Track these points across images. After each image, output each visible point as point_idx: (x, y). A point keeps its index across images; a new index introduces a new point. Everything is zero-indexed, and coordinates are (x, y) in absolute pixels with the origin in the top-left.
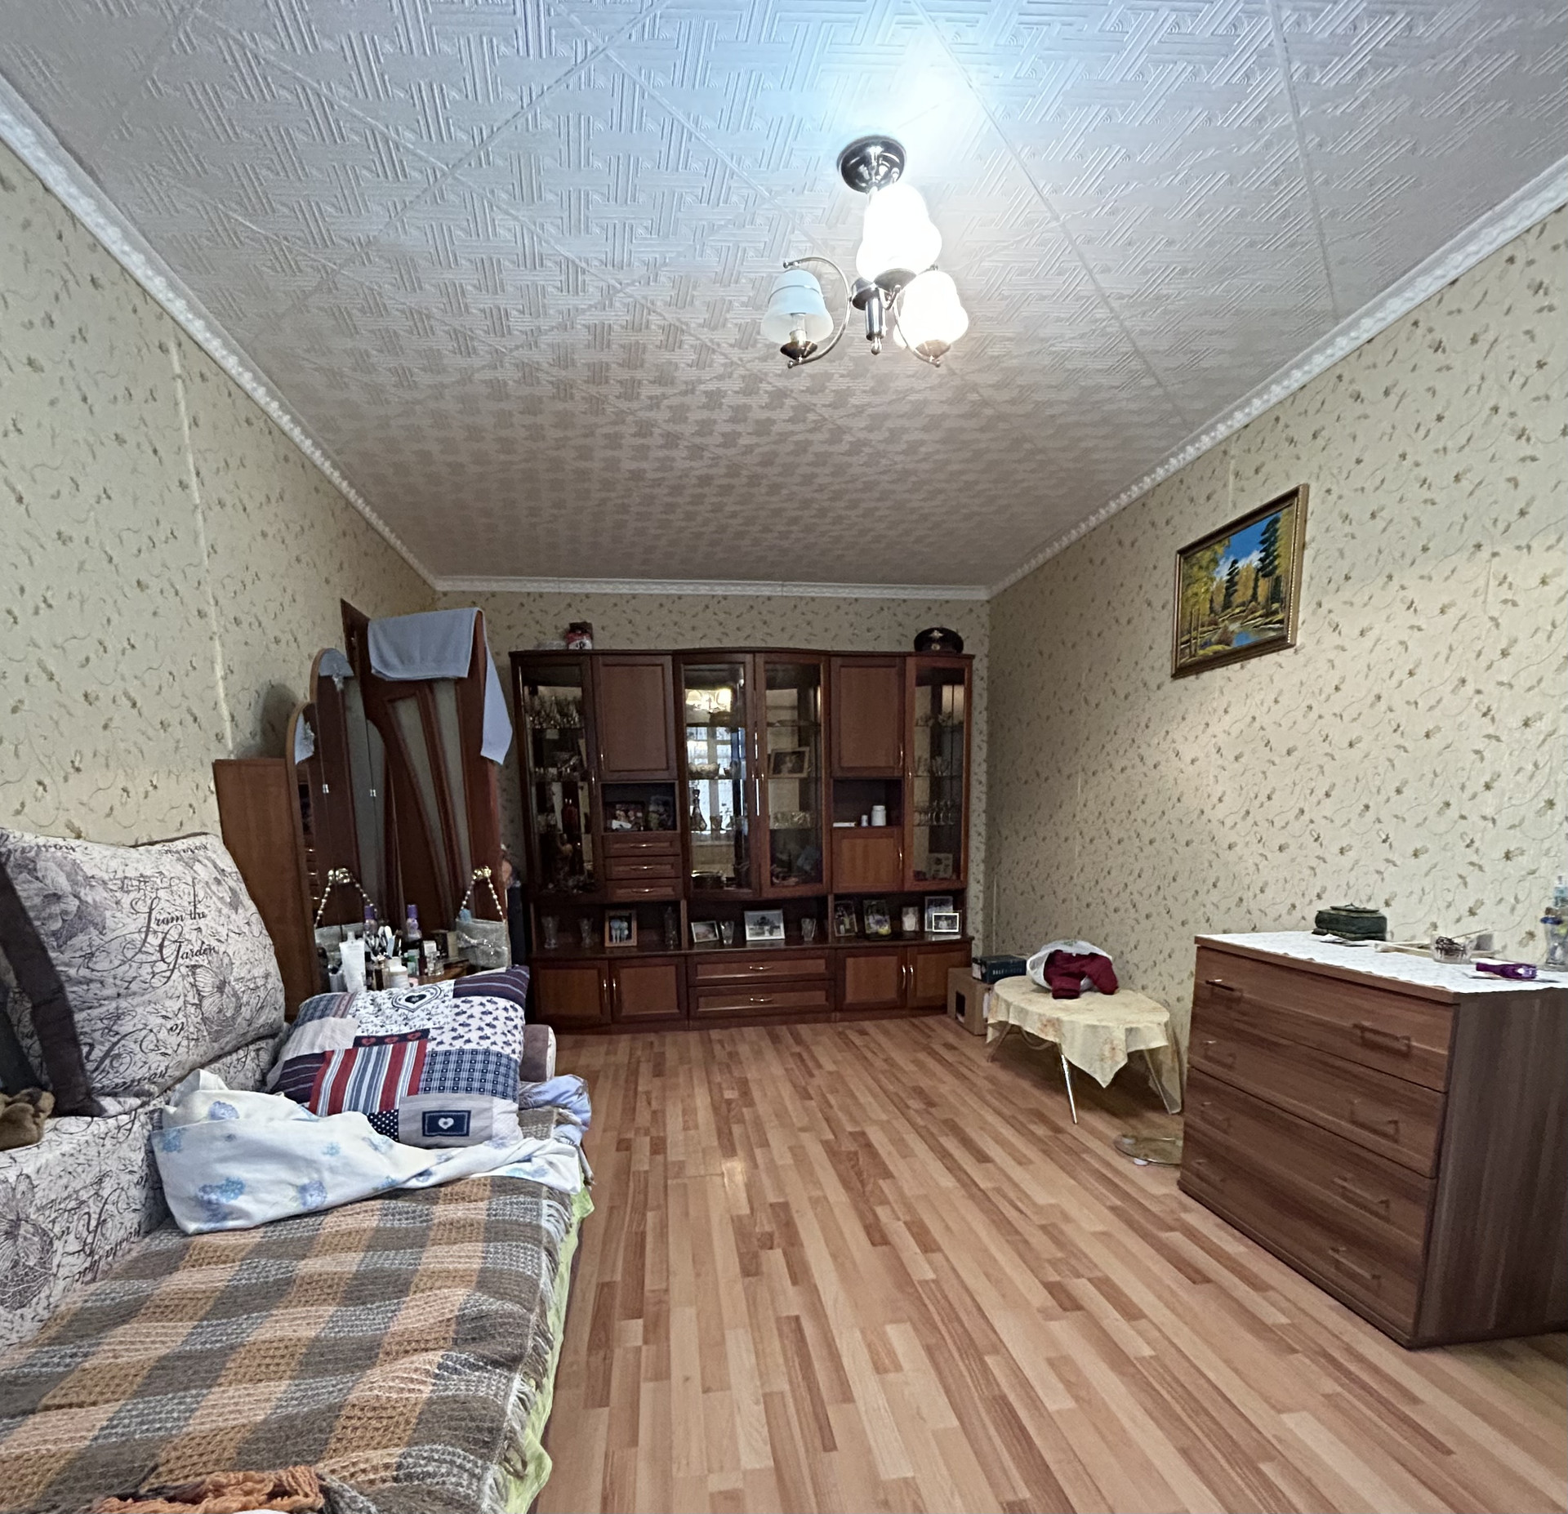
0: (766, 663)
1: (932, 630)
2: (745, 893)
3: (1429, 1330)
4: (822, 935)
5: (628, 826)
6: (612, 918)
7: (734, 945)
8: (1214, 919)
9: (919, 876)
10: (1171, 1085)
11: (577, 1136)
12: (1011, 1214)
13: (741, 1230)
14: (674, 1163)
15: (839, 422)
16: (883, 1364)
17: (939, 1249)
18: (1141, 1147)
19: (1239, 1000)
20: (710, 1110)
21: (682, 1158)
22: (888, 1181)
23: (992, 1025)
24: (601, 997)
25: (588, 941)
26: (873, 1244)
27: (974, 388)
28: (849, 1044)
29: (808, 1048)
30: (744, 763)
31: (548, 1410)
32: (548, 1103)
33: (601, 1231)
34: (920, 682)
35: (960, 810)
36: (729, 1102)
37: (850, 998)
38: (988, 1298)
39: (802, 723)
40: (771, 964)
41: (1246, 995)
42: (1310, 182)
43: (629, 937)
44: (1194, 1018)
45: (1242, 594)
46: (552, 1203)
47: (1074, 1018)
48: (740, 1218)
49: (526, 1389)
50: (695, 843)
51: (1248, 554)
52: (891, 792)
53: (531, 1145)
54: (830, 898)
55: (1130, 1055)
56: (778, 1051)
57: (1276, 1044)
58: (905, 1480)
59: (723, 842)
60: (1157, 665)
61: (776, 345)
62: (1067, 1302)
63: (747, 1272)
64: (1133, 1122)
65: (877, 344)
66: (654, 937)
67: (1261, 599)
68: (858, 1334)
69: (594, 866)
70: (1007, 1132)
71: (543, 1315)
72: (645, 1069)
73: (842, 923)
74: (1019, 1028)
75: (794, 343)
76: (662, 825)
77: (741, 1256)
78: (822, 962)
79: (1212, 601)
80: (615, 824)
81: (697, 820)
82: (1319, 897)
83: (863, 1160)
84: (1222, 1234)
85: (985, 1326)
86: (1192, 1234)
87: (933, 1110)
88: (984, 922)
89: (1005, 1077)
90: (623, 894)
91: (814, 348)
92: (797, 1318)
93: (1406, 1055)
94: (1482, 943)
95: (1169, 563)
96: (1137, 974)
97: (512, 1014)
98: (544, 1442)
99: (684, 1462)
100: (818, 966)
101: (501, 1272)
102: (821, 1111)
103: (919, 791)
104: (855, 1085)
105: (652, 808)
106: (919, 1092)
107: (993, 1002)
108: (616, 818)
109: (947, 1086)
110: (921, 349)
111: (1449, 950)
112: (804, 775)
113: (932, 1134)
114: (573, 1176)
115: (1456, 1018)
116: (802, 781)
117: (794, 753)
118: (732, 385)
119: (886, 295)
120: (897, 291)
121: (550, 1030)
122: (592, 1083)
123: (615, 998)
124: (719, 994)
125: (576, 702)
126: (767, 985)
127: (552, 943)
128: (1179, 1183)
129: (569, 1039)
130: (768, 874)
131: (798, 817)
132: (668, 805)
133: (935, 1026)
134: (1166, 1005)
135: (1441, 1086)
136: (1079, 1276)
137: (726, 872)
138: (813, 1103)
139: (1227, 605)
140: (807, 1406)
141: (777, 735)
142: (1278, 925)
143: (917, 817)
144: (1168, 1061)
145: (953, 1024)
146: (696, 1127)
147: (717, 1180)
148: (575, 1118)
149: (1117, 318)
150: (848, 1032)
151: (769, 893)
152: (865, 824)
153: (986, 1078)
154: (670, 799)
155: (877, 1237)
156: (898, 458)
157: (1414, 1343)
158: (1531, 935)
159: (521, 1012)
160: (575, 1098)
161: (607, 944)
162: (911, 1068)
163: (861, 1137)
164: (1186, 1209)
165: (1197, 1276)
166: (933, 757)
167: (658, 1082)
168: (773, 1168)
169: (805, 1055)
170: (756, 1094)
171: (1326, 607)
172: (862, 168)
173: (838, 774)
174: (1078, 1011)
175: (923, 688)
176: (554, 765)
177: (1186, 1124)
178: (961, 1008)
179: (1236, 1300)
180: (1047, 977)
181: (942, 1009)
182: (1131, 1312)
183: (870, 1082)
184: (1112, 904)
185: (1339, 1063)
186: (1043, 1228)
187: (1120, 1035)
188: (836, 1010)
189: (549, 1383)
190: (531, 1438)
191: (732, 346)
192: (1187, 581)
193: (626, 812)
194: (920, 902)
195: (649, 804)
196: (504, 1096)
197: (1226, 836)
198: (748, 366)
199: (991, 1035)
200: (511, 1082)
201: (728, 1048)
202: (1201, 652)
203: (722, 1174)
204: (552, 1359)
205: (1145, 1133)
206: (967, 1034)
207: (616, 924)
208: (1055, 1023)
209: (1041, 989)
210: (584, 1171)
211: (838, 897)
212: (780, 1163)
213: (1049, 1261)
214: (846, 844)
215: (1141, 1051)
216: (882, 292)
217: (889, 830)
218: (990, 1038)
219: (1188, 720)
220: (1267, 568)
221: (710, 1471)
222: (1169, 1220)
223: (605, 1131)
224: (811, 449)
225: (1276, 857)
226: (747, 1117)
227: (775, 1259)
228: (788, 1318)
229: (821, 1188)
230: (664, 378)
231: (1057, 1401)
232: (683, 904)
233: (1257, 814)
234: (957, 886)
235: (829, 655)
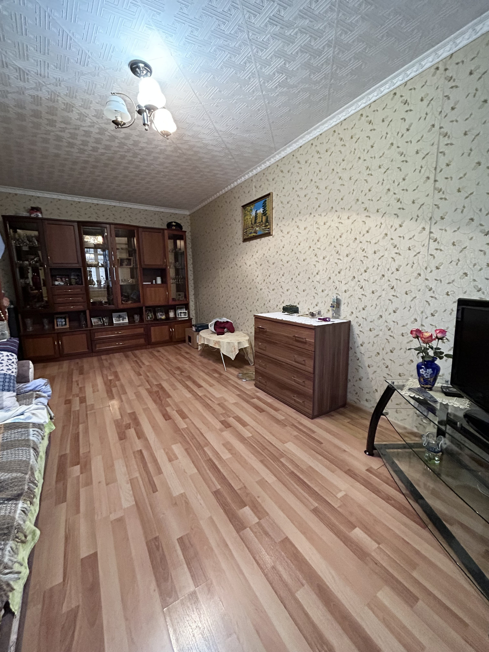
0: (115, 228)
1: (172, 222)
2: (112, 307)
3: (316, 413)
4: (142, 320)
5: (62, 284)
6: (57, 318)
7: (109, 325)
8: (258, 310)
9: (173, 299)
10: (251, 357)
11: (45, 401)
12: (209, 402)
13: (118, 424)
14: (89, 405)
15: (136, 151)
16: (171, 458)
17: (188, 417)
18: (244, 376)
19: (266, 332)
20: (103, 384)
21: (93, 403)
22: (170, 398)
23: (200, 345)
24: (55, 349)
25: (47, 327)
26: (166, 420)
27: (180, 149)
28: (154, 356)
29: (139, 359)
30: (108, 262)
31: (37, 511)
32: (30, 391)
33: (59, 436)
34: (169, 238)
35: (185, 279)
36: (110, 380)
37: (153, 340)
38: (204, 429)
39: (130, 249)
40: (123, 331)
41: (268, 330)
42: (267, 112)
43: (65, 324)
44: (255, 338)
45: (259, 220)
46: (34, 429)
47: (223, 341)
48: (117, 420)
49: (25, 506)
50: (91, 290)
51: (260, 209)
52: (163, 273)
53: (24, 408)
54: (144, 308)
55: (239, 350)
56: (128, 360)
57: (276, 343)
58: (182, 494)
59: (103, 290)
60: (239, 238)
61: (110, 120)
62: (226, 425)
63: (121, 439)
64: (242, 369)
65: (147, 127)
66: (76, 324)
67: (264, 221)
68: (163, 451)
69: (48, 299)
70: (207, 377)
71: (33, 474)
72: (76, 373)
73: (149, 316)
74: (208, 345)
75: (116, 120)
76: (77, 283)
77: (118, 434)
78: (143, 329)
79: (251, 221)
80: (57, 283)
81: (91, 282)
82: (283, 303)
83: (161, 393)
84: (267, 398)
85: (204, 439)
86: (259, 399)
87: (183, 373)
88: (195, 313)
89: (205, 360)
90: (61, 309)
91: (124, 124)
92: (141, 451)
93: (305, 343)
94: (319, 313)
95: (240, 209)
96: (240, 327)
97: (11, 357)
98: (36, 525)
99: (99, 513)
100: (141, 330)
101: (11, 462)
102: (145, 379)
103: (172, 273)
104: (156, 368)
105: (72, 277)
106: (178, 368)
107: (200, 337)
108: (57, 281)
109: (187, 365)
110: (162, 132)
111: (312, 315)
112: (131, 266)
113: (183, 381)
114: (44, 417)
115: (315, 331)
116: (131, 268)
117: (127, 259)
118: (95, 130)
119: (149, 112)
120: (152, 112)
121: (30, 362)
122: (51, 381)
123: (60, 348)
124: (104, 343)
125: (35, 237)
126: (122, 338)
127: (31, 329)
128: (255, 385)
129: (41, 365)
130: (121, 300)
131: (130, 280)
132: (79, 276)
133: (182, 347)
134: (248, 335)
135: (313, 350)
136: (230, 417)
137: (104, 300)
138: (142, 377)
139: (255, 223)
140: (147, 479)
141: (121, 253)
142: (274, 311)
143: (172, 281)
144: (249, 351)
145: (187, 345)
146: (98, 391)
147: (107, 408)
148: (44, 394)
149: (220, 137)
150: (153, 351)
151: (121, 307)
152: (154, 283)
153: (199, 361)
154: (80, 274)
155: (167, 418)
156: (157, 166)
157: (313, 417)
158: (329, 310)
159: (15, 356)
160: (44, 387)
161: (56, 327)
162: (175, 361)
163: (160, 386)
164: (258, 392)
165: (261, 410)
166: (175, 262)
167: (82, 376)
168: (129, 402)
169: (138, 361)
170: (121, 376)
171: (279, 225)
172: (137, 69)
173: (144, 267)
174: (224, 338)
175: (170, 240)
176: (27, 260)
177: (255, 368)
178: (190, 341)
179: (271, 415)
180: (215, 329)
181: (184, 341)
182: (244, 424)
183: (162, 367)
184: (232, 306)
185: (291, 347)
186: (219, 404)
187: (236, 344)
188: (149, 345)
189: (37, 501)
190: (29, 525)
191: (93, 116)
192: (245, 215)
193: (61, 278)
194: (174, 308)
195: (71, 275)
196: (9, 390)
197: (259, 287)
198: (100, 124)
199: (200, 348)
200: (12, 384)
201: (109, 361)
202: (250, 235)
203: (109, 406)
204: (38, 491)
205: (245, 372)
206: (192, 348)
207: (59, 320)
208: (218, 343)
209: (213, 333)
210: (50, 414)
211: (146, 307)
212: (131, 398)
213: (221, 414)
214: (148, 289)
215: (242, 349)
216: (147, 111)
217: (163, 285)
218: (199, 349)
219: (248, 254)
220: (264, 213)
221: (111, 513)
222: (253, 396)
223: (59, 397)
224: (126, 158)
225: (272, 292)
226: (118, 385)
227: (132, 432)
228: (138, 451)
229: (147, 405)
230: (66, 121)
231: (226, 455)
232: (88, 312)
233: (267, 281)
234: (186, 302)
235: (138, 227)
